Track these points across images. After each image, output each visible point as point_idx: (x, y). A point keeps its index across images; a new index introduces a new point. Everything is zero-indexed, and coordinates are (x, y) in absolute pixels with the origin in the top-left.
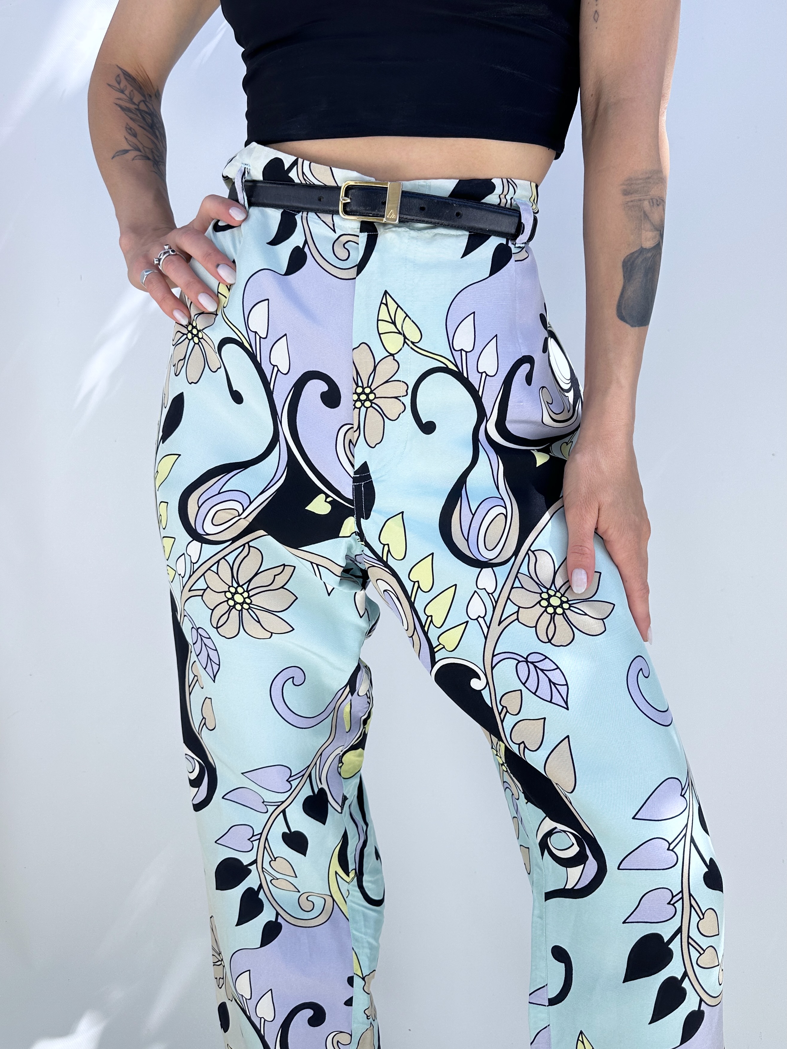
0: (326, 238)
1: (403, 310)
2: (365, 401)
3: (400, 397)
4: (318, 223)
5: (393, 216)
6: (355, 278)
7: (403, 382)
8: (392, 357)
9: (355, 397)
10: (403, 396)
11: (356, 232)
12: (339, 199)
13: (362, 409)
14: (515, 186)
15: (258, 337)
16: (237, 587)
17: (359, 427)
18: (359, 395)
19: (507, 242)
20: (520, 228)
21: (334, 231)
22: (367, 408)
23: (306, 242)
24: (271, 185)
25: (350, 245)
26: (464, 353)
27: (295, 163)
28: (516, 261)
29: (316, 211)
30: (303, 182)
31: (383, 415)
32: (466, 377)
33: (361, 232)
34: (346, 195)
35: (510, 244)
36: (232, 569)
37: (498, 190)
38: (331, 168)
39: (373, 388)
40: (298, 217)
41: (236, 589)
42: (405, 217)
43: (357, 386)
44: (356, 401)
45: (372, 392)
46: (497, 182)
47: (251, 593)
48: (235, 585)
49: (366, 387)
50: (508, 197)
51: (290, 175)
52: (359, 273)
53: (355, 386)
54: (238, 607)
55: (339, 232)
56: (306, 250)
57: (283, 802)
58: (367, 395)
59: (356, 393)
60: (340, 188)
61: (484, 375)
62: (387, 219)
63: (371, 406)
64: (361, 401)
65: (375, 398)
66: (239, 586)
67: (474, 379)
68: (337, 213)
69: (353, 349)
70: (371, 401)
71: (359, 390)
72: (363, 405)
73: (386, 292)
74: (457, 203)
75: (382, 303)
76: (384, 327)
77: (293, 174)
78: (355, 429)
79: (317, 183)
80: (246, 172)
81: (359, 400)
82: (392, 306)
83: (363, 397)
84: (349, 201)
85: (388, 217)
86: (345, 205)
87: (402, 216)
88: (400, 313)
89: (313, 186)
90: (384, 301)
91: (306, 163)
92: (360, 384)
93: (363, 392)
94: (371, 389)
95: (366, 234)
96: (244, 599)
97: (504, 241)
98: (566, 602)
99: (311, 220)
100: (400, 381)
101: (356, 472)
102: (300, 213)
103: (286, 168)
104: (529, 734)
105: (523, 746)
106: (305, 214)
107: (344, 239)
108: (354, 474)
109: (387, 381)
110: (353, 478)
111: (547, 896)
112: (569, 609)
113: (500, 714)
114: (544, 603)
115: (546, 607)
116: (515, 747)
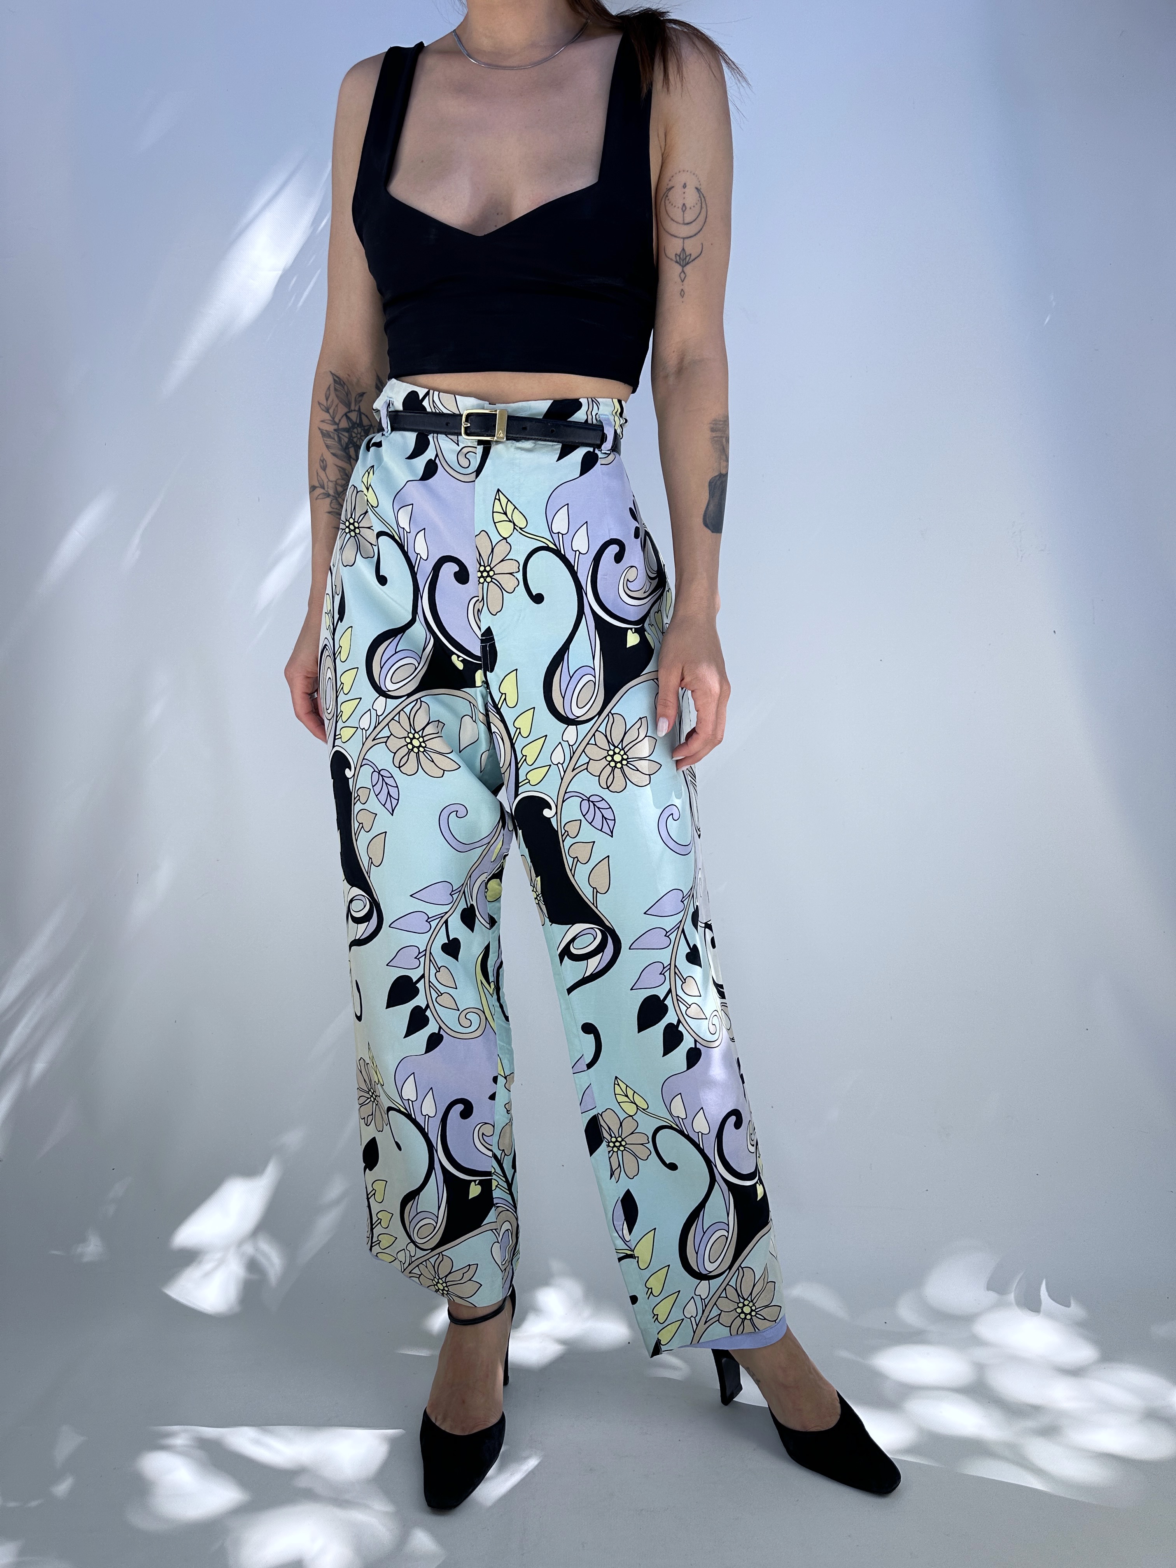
0: (453, 451)
1: (512, 503)
2: (487, 577)
3: (514, 573)
4: (447, 441)
5: (502, 435)
6: (474, 481)
7: (515, 560)
8: (505, 540)
9: (479, 574)
10: (516, 572)
11: (475, 444)
12: (462, 424)
13: (484, 583)
14: (596, 403)
15: (405, 531)
17: (483, 599)
18: (482, 572)
19: (594, 450)
20: (603, 439)
21: (458, 445)
22: (488, 583)
23: (437, 455)
24: (410, 414)
25: (470, 455)
26: (560, 535)
27: (427, 394)
28: (601, 464)
29: (446, 434)
30: (434, 411)
31: (501, 588)
32: (564, 554)
33: (478, 445)
34: (467, 421)
35: (596, 452)
36: (410, 718)
37: (584, 406)
38: (455, 396)
39: (492, 566)
40: (430, 437)
41: (414, 735)
42: (511, 435)
43: (481, 565)
44: (480, 578)
45: (491, 570)
46: (583, 400)
47: (426, 738)
48: (413, 732)
49: (487, 566)
50: (593, 413)
51: (423, 403)
52: (477, 476)
53: (479, 565)
54: (416, 750)
55: (462, 446)
56: (437, 461)
57: (446, 913)
58: (488, 572)
59: (479, 571)
60: (462, 415)
61: (578, 553)
62: (497, 437)
63: (491, 581)
64: (483, 577)
65: (494, 574)
66: (416, 732)
67: (570, 556)
68: (461, 435)
69: (476, 536)
70: (491, 577)
71: (482, 569)
72: (485, 580)
73: (498, 490)
74: (553, 422)
75: (495, 499)
76: (499, 517)
77: (425, 403)
78: (480, 600)
79: (445, 411)
80: (391, 404)
81: (482, 576)
82: (504, 501)
84: (469, 425)
85: (498, 436)
87: (509, 435)
88: (510, 506)
89: (442, 415)
90: (497, 497)
91: (436, 393)
92: (482, 564)
93: (485, 570)
94: (490, 567)
95: (482, 446)
96: (421, 743)
97: (590, 450)
98: (626, 760)
99: (440, 439)
100: (513, 560)
101: (482, 635)
102: (432, 434)
103: (420, 398)
104: (581, 852)
105: (576, 859)
106: (435, 435)
107: (465, 450)
108: (481, 637)
109: (502, 561)
110: (481, 640)
111: (570, 990)
112: (626, 765)
113: (562, 836)
114: (609, 758)
115: (610, 762)
116: (570, 860)
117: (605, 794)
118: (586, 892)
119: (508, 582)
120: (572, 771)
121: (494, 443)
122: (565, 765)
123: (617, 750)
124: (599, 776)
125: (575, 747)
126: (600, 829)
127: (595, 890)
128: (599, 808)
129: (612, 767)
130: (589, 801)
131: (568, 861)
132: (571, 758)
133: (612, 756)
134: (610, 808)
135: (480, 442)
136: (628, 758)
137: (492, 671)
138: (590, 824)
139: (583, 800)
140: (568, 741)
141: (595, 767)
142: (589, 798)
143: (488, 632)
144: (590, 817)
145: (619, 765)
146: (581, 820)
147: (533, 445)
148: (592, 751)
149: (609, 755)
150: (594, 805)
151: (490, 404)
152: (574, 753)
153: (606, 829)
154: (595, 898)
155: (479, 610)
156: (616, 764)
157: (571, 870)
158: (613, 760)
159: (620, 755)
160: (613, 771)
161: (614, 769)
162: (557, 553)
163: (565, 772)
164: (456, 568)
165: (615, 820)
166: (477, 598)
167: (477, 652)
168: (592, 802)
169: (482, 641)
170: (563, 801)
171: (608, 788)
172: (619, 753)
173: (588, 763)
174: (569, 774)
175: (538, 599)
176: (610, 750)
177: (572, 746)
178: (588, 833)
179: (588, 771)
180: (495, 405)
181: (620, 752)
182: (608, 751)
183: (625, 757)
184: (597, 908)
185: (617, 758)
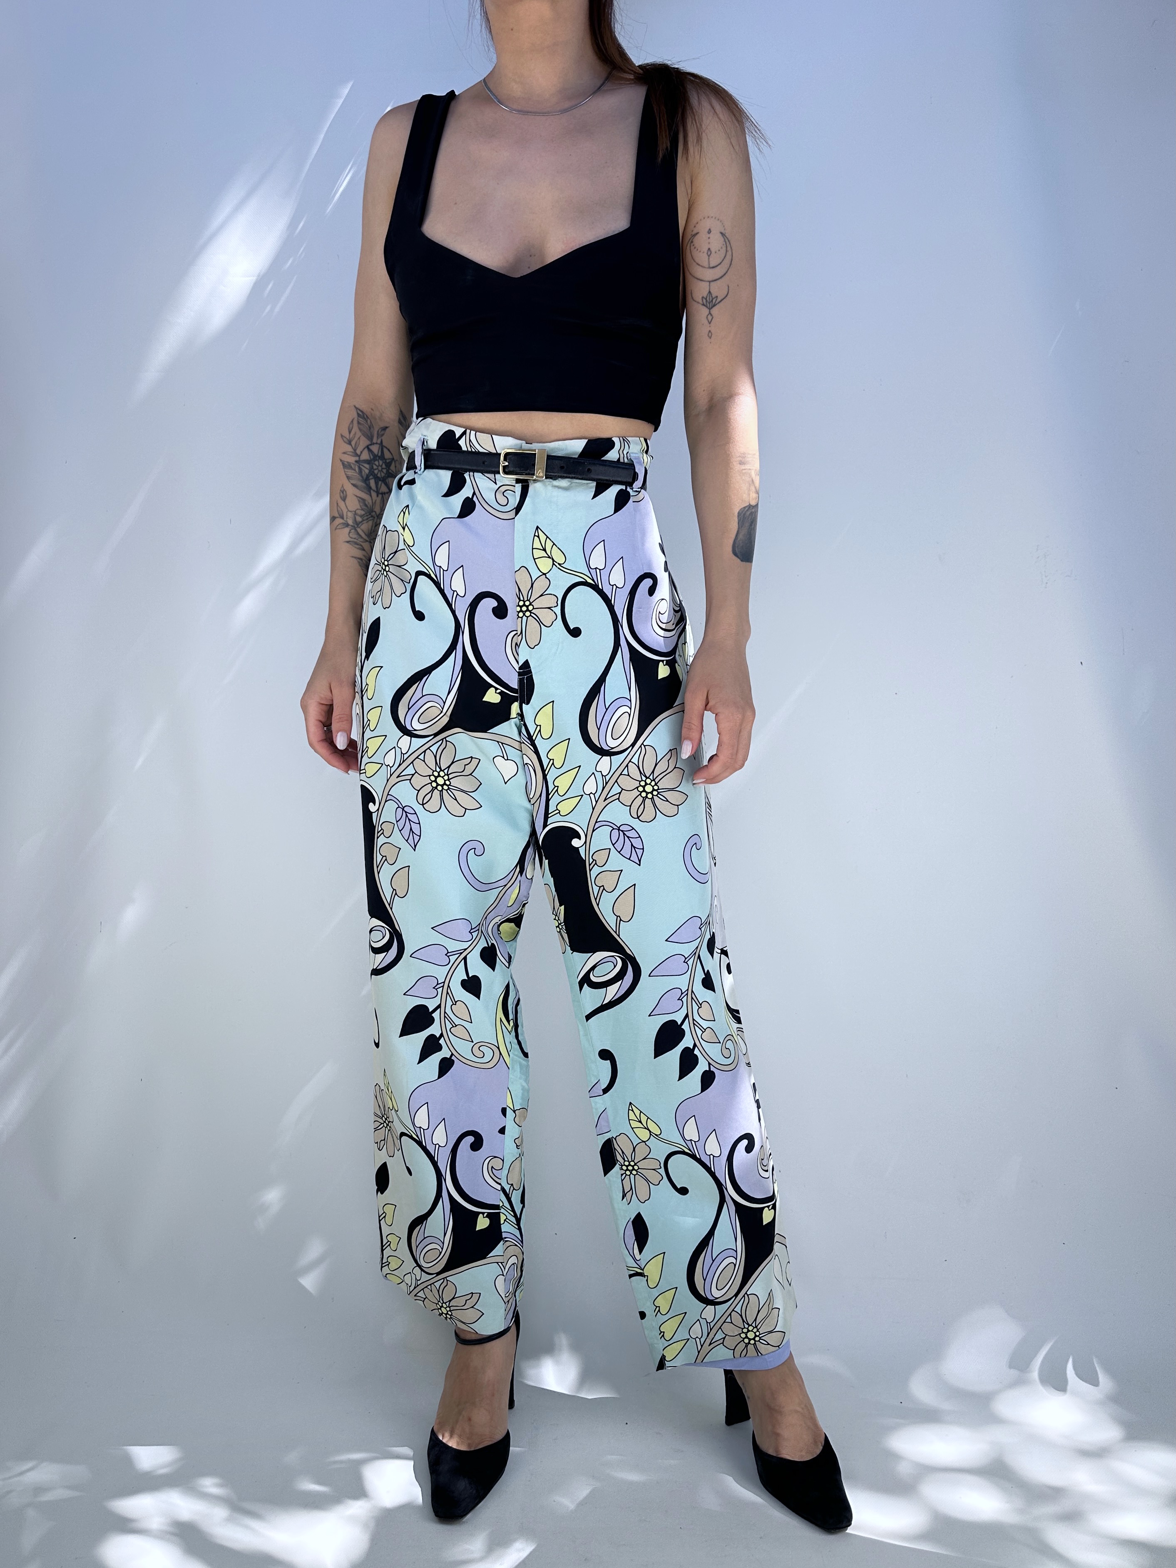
0: (490, 489)
1: (551, 540)
2: (526, 611)
3: (552, 607)
4: (483, 479)
5: (541, 474)
6: (514, 518)
7: (554, 595)
8: (544, 576)
9: (518, 609)
10: (554, 607)
11: (513, 483)
12: (500, 463)
13: (523, 618)
14: (629, 443)
15: (442, 570)
16: (440, 771)
17: (521, 632)
18: (521, 607)
19: (626, 488)
20: (635, 477)
21: (496, 483)
22: (527, 617)
23: (474, 493)
24: (445, 453)
25: (508, 494)
26: (597, 570)
27: (464, 433)
28: (633, 502)
29: (482, 472)
30: (470, 449)
31: (540, 622)
32: (601, 588)
33: (517, 483)
34: (505, 460)
35: (629, 489)
36: (435, 757)
37: (617, 446)
38: (491, 436)
39: (531, 601)
40: (466, 475)
41: (439, 773)
42: (550, 474)
43: (520, 600)
44: (519, 612)
45: (530, 604)
46: (615, 440)
47: (451, 776)
48: (438, 770)
49: (526, 601)
50: (625, 453)
51: (459, 443)
52: (517, 513)
53: (518, 600)
54: (440, 788)
55: (499, 484)
56: (475, 499)
57: (465, 950)
58: (527, 607)
59: (519, 606)
60: (500, 454)
61: (614, 586)
62: (536, 476)
63: (530, 615)
64: (522, 611)
65: (534, 608)
66: (441, 770)
67: (607, 590)
68: (499, 473)
69: (516, 572)
70: (530, 611)
71: (521, 603)
72: (524, 614)
73: (538, 527)
74: (588, 461)
75: (535, 536)
76: (538, 553)
77: (462, 442)
78: (518, 634)
79: (481, 450)
80: (425, 442)
81: (521, 611)
82: (543, 538)
83: (524, 609)
84: (507, 464)
85: (537, 475)
86: (504, 467)
87: (548, 473)
88: (549, 542)
89: (479, 453)
90: (537, 534)
91: (473, 433)
92: (522, 599)
93: (524, 605)
94: (530, 602)
95: (520, 484)
96: (445, 781)
97: (623, 487)
98: (656, 790)
99: (477, 477)
100: (551, 594)
101: (520, 668)
102: (468, 473)
103: (457, 437)
104: (608, 881)
105: (603, 888)
106: (471, 474)
107: (503, 489)
108: (519, 670)
109: (541, 595)
110: (518, 672)
111: (588, 1017)
112: (657, 795)
113: (590, 865)
114: (641, 789)
115: (641, 792)
116: (596, 889)
117: (635, 823)
118: (609, 921)
119: (546, 616)
120: (604, 801)
121: (532, 481)
122: (597, 795)
123: (648, 781)
124: (630, 806)
125: (608, 778)
126: (628, 858)
127: (619, 918)
128: (628, 837)
129: (643, 797)
130: (619, 830)
131: (594, 890)
132: (604, 788)
133: (644, 787)
134: (640, 837)
135: (518, 481)
136: (658, 789)
137: (528, 703)
138: (619, 852)
139: (614, 829)
140: (601, 772)
141: (627, 797)
142: (619, 828)
143: (526, 665)
144: (619, 846)
145: (650, 796)
146: (610, 849)
147: (569, 483)
148: (624, 782)
149: (641, 786)
150: (624, 834)
151: (526, 443)
152: (606, 783)
153: (634, 857)
154: (618, 926)
155: (516, 644)
156: (647, 795)
157: (596, 899)
158: (644, 791)
159: (651, 785)
160: (644, 801)
161: (645, 799)
162: (595, 587)
163: (596, 802)
164: (494, 603)
165: (643, 849)
166: (515, 632)
167: (514, 685)
168: (622, 831)
169: (520, 674)
170: (593, 831)
171: (638, 818)
172: (650, 784)
173: (620, 793)
174: (601, 804)
175: (575, 633)
176: (642, 780)
177: (605, 776)
178: (616, 861)
179: (619, 801)
180: (532, 444)
181: (651, 782)
182: (640, 781)
183: (656, 788)
184: (619, 936)
185: (649, 789)
